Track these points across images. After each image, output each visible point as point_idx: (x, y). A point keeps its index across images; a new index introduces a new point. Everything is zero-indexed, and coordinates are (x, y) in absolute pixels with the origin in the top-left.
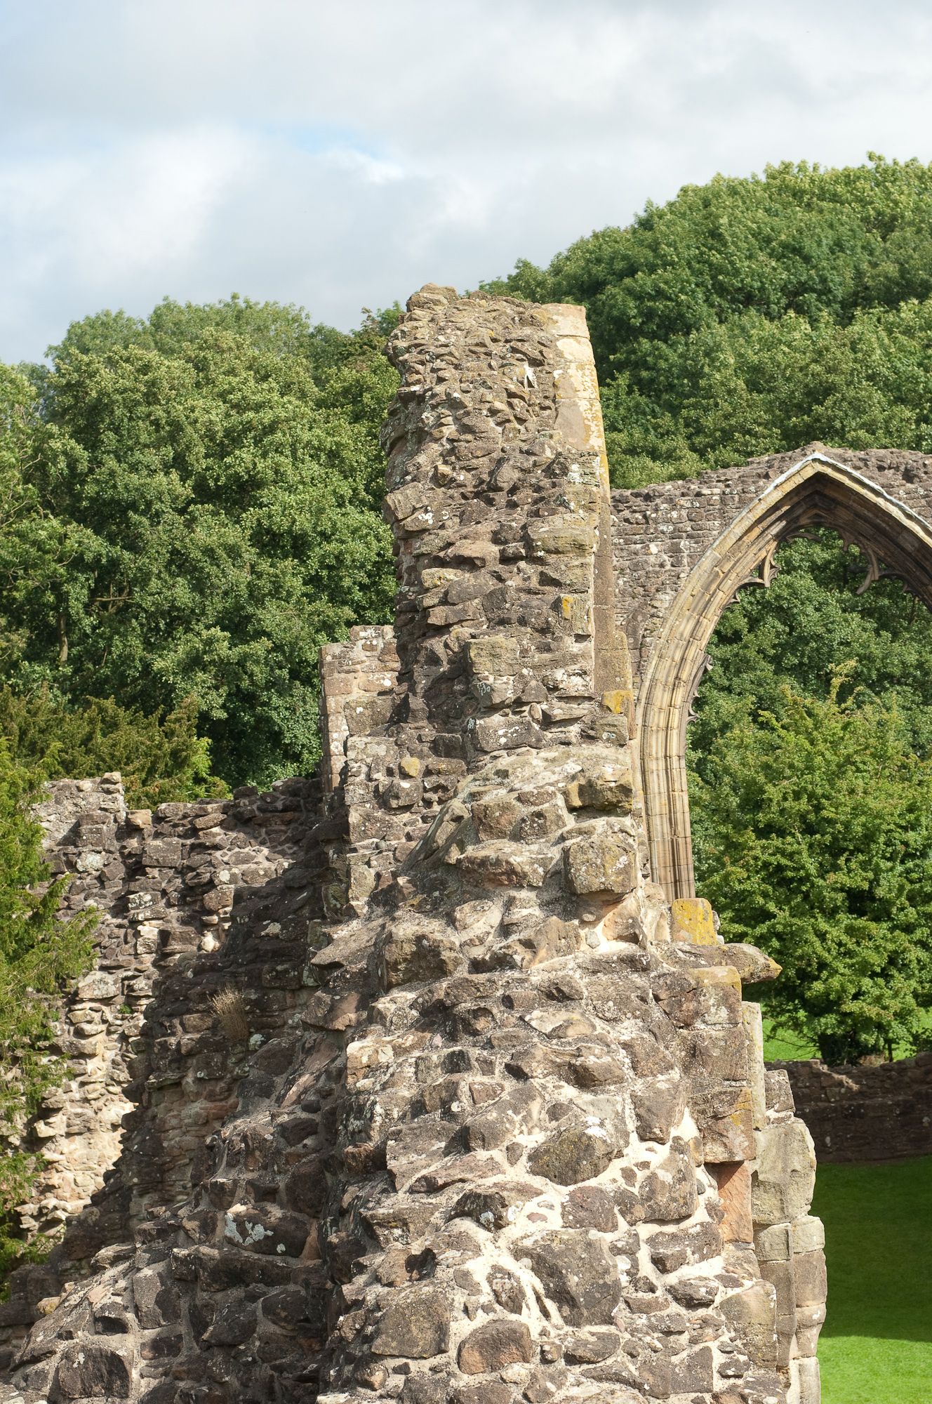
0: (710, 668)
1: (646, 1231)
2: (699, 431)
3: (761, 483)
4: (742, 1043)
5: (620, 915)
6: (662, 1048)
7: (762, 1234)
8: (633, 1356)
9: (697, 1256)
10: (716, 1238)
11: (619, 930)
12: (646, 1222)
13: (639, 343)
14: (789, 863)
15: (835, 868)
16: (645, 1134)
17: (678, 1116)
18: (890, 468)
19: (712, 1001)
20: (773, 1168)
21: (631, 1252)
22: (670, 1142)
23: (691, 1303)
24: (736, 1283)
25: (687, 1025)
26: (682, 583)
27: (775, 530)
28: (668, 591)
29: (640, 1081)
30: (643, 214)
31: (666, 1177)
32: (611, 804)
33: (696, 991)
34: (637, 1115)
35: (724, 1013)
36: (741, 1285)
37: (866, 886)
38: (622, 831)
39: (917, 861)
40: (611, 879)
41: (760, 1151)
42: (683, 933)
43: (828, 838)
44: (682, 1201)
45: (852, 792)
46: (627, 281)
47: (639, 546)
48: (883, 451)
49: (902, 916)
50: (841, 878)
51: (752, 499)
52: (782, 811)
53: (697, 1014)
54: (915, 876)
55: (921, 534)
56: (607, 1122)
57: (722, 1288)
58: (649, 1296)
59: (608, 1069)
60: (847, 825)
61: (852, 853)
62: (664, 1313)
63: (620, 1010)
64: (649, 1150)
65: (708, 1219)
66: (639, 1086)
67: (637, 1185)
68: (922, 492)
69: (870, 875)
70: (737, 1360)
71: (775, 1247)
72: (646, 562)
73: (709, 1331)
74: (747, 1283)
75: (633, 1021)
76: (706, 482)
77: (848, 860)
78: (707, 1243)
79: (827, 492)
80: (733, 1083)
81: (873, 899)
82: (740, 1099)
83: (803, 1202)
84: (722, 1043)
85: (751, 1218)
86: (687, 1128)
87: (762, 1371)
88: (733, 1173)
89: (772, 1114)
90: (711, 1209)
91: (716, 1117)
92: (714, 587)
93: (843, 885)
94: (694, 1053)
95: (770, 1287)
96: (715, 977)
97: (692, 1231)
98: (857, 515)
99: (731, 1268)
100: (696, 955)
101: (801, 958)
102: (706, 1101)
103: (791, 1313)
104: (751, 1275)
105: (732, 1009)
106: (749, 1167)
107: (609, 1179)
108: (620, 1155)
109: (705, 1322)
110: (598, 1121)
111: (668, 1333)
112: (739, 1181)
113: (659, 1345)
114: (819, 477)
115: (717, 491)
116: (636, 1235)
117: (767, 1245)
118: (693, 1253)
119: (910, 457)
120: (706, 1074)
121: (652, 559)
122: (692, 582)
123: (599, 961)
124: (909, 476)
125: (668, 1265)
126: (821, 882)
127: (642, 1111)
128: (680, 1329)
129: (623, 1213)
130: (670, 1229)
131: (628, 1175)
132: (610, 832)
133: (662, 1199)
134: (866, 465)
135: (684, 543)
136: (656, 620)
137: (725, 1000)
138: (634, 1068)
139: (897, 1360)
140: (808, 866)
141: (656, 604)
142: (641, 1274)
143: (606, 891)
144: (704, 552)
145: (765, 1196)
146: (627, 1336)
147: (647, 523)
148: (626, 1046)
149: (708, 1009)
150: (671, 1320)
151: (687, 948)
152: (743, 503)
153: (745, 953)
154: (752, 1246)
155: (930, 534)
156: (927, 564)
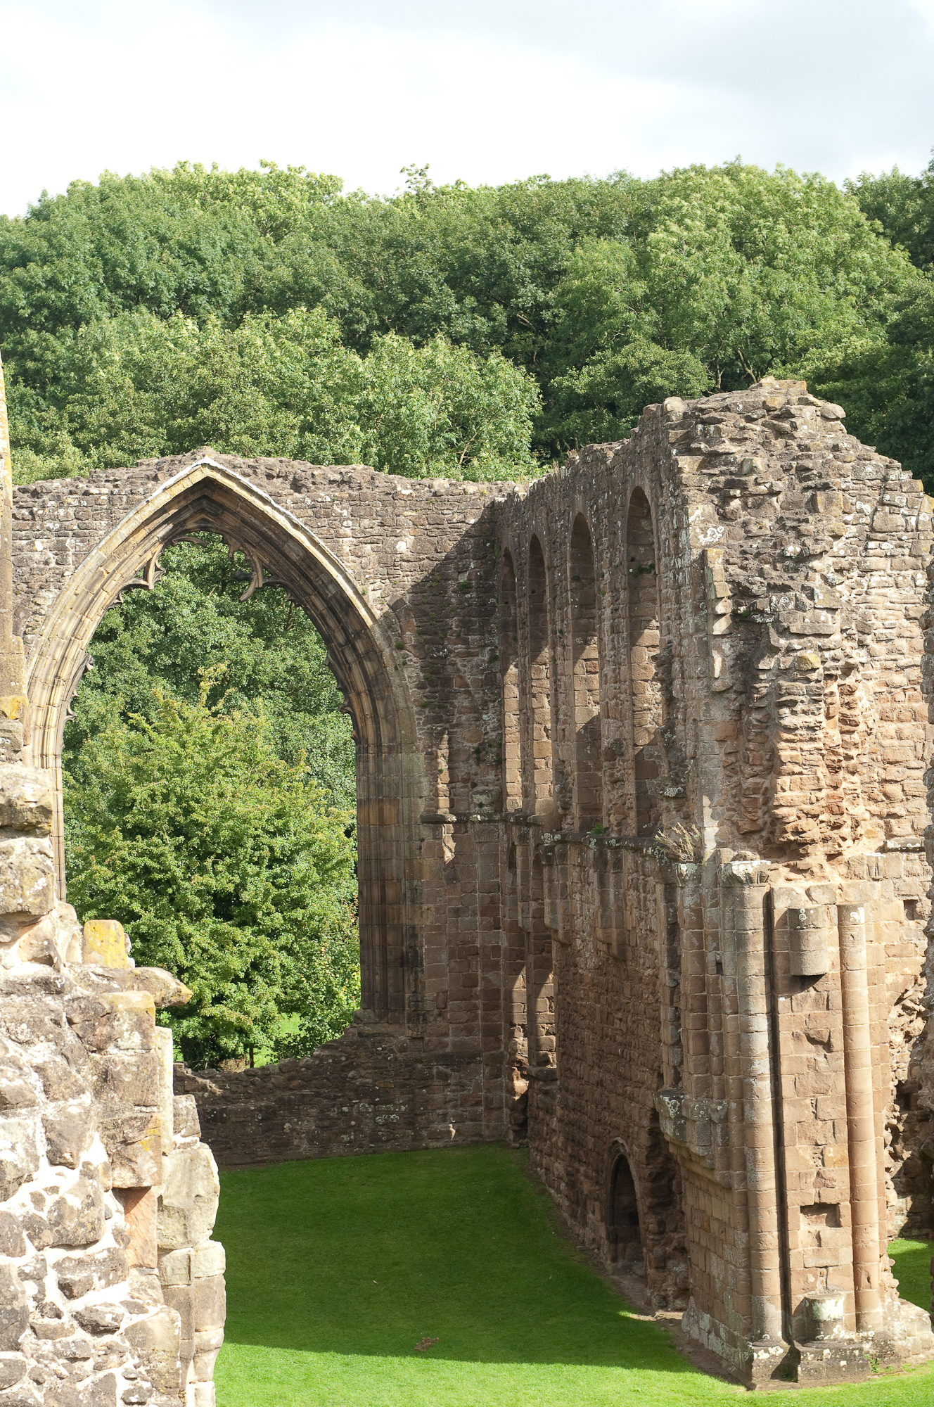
0: (90, 667)
1: (54, 1255)
2: (83, 427)
3: (150, 485)
4: (154, 1069)
5: (36, 937)
6: (74, 1072)
7: (164, 1259)
8: (38, 1383)
9: (103, 1282)
10: (122, 1264)
11: (34, 951)
12: (53, 1247)
13: (27, 335)
14: (155, 865)
15: (202, 871)
16: (55, 1158)
17: (88, 1140)
18: (278, 477)
19: (125, 1026)
20: (178, 1193)
21: (38, 1278)
22: (79, 1168)
23: (97, 1329)
24: (141, 1309)
25: (100, 1050)
26: (66, 581)
27: (162, 532)
28: (52, 588)
29: (52, 1105)
30: (37, 205)
31: (75, 1202)
32: (30, 824)
33: (109, 1016)
34: (48, 1139)
35: (137, 1038)
36: (146, 1312)
37: (231, 888)
38: (41, 853)
39: (284, 867)
40: (28, 901)
41: (166, 1175)
42: (94, 955)
43: (195, 841)
44: (89, 1227)
45: (221, 795)
46: (18, 271)
47: (24, 542)
48: (271, 460)
49: (267, 920)
50: (209, 880)
51: (139, 501)
52: (151, 814)
53: (110, 1038)
54: (281, 881)
55: (307, 544)
56: (18, 1146)
57: (127, 1314)
58: (55, 1322)
59: (20, 1093)
61: (220, 856)
62: (70, 1339)
63: (33, 1032)
64: (59, 1174)
65: (114, 1244)
66: (50, 1110)
67: (46, 1209)
68: (309, 502)
69: (237, 879)
70: (141, 1387)
71: (177, 1271)
72: (31, 558)
73: (114, 1358)
74: (152, 1310)
75: (45, 1044)
76: (93, 481)
77: (214, 863)
78: (113, 1268)
79: (216, 497)
80: (144, 1109)
81: (239, 903)
82: (150, 1125)
83: (206, 1227)
84: (135, 1069)
85: (156, 1242)
86: (95, 1152)
87: (165, 1398)
88: (140, 1198)
89: (179, 1139)
90: (119, 1235)
91: (126, 1142)
92: (98, 586)
93: (209, 888)
94: (106, 1077)
95: (176, 1314)
96: (129, 1002)
97: (100, 1257)
98: (244, 521)
99: (136, 1294)
100: (108, 978)
102: (116, 1126)
103: (190, 1338)
104: (155, 1301)
105: (145, 1035)
106: (155, 1192)
107: (18, 1204)
108: (30, 1179)
109: (110, 1349)
110: (10, 1146)
111: (74, 1359)
112: (146, 1206)
113: (65, 1372)
114: (207, 484)
115: (105, 491)
116: (43, 1260)
117: (169, 1269)
118: (100, 1279)
119: (301, 467)
120: (117, 1099)
121: (37, 556)
122: (77, 581)
123: (13, 983)
124: (297, 486)
125: (75, 1291)
126: (187, 884)
127: (53, 1136)
128: (85, 1355)
129: (31, 1238)
130: (77, 1254)
131: (38, 1199)
132: (28, 853)
133: (70, 1225)
134: (255, 472)
135: (70, 542)
136: (38, 617)
137: (139, 1026)
138: (46, 1092)
139: (254, 1366)
140: (174, 868)
141: (40, 601)
142: (47, 1300)
143: (23, 913)
144: (89, 551)
145: (169, 1221)
146: (32, 1363)
147: (34, 519)
148: (39, 1069)
149: (121, 1034)
150: (77, 1347)
151: (100, 971)
152: (131, 504)
153: (157, 978)
154: (156, 1271)
155: (315, 544)
156: (311, 574)
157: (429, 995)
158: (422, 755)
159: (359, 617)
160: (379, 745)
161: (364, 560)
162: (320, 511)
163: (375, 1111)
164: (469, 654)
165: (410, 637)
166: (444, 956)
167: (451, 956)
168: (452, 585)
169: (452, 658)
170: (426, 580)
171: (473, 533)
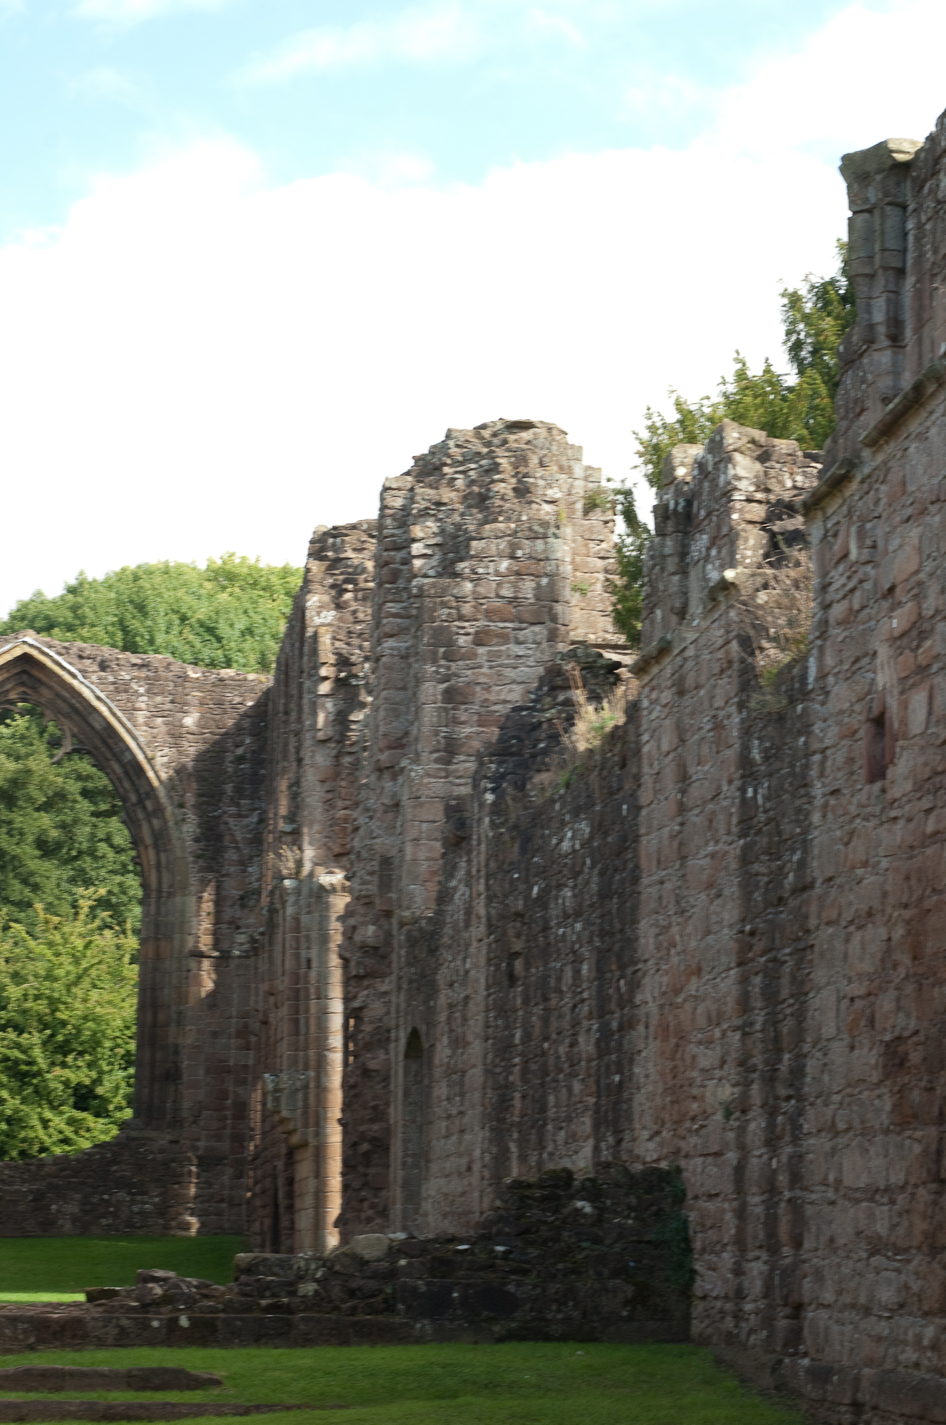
14: (23, 1057)
15: (64, 1065)
18: (88, 658)
37: (87, 1081)
50: (66, 1073)
52: (25, 1012)
55: (107, 714)
60: (79, 1030)
68: (111, 679)
69: (94, 1075)
79: (32, 671)
93: (68, 1080)
98: (58, 695)
101: (24, 1140)
114: (26, 658)
119: (106, 651)
124: (103, 666)
126: (48, 1076)
134: (68, 653)
140: (40, 1060)
155: (114, 714)
156: (110, 741)
157: (186, 1104)
158: (194, 899)
159: (148, 779)
160: (159, 891)
161: (155, 731)
162: (121, 688)
163: (132, 1200)
164: (240, 816)
165: (190, 798)
166: (201, 1071)
167: (208, 1072)
168: (229, 757)
169: (225, 818)
170: (207, 751)
171: (249, 713)
